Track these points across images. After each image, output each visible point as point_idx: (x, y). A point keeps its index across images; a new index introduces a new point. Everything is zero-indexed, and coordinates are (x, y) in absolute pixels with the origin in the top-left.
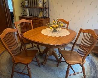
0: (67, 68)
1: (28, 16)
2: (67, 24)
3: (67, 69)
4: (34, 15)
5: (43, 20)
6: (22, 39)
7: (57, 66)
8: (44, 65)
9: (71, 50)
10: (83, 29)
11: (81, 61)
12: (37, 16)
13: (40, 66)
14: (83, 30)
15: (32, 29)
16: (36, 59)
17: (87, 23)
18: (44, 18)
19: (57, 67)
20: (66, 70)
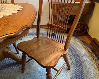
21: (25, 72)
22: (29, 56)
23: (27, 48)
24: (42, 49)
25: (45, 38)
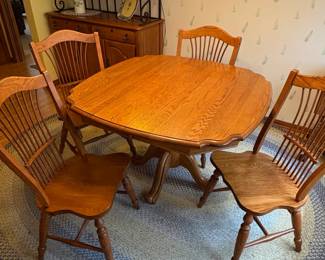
0: (243, 222)
1: (80, 10)
2: (231, 49)
3: (242, 225)
4: (104, 8)
5: (139, 29)
6: (67, 116)
7: (199, 206)
8: (153, 203)
9: (252, 150)
10: (301, 73)
11: (295, 196)
12: (113, 10)
13: (138, 209)
14: (301, 77)
15: (99, 70)
16: (124, 185)
17: (306, 40)
18: (143, 19)
19: (197, 210)
20: (239, 227)
21: (204, 207)
22: (225, 181)
23: (227, 165)
24: (254, 179)
25: (268, 161)
